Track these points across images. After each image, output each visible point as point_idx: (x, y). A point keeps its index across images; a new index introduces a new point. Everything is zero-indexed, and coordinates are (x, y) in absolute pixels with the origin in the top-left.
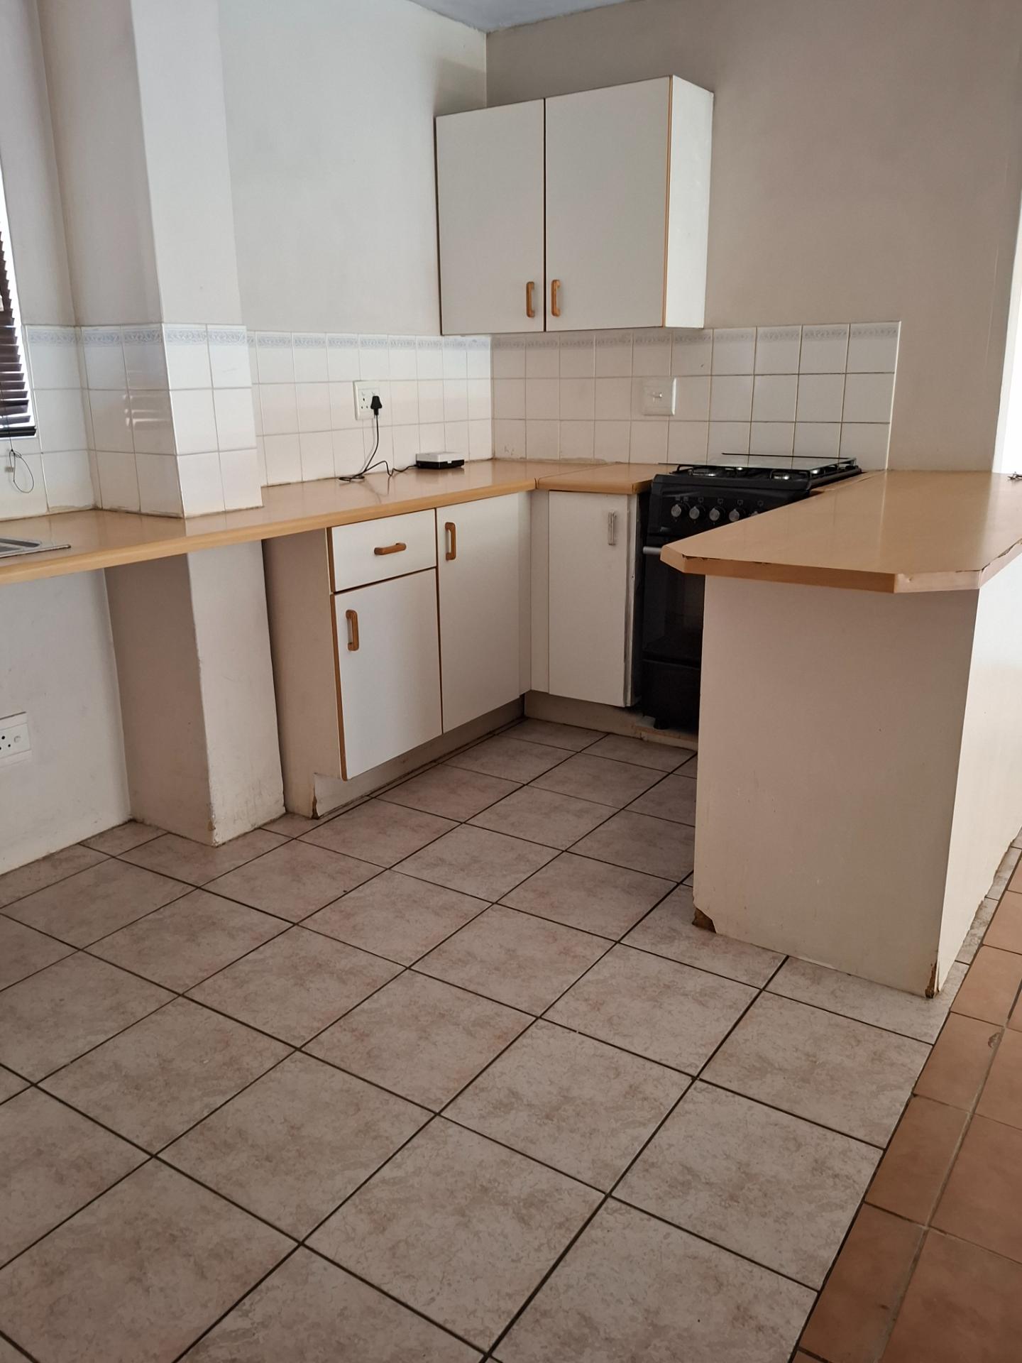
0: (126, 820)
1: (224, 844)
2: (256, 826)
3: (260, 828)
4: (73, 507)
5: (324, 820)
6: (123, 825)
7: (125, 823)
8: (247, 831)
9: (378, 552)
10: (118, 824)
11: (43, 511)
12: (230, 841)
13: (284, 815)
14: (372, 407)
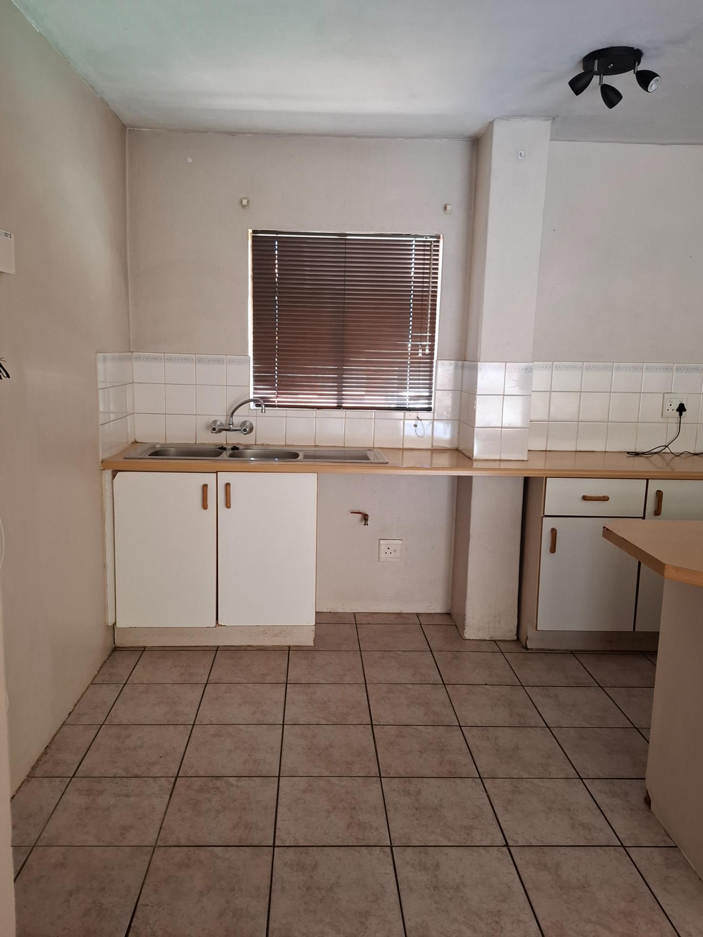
0: (446, 612)
1: (469, 640)
2: (493, 639)
3: (495, 641)
4: (445, 447)
5: (528, 651)
6: (443, 614)
7: (445, 614)
8: (487, 639)
9: (585, 498)
10: (441, 612)
11: (430, 447)
12: (473, 640)
13: (515, 640)
14: (677, 410)
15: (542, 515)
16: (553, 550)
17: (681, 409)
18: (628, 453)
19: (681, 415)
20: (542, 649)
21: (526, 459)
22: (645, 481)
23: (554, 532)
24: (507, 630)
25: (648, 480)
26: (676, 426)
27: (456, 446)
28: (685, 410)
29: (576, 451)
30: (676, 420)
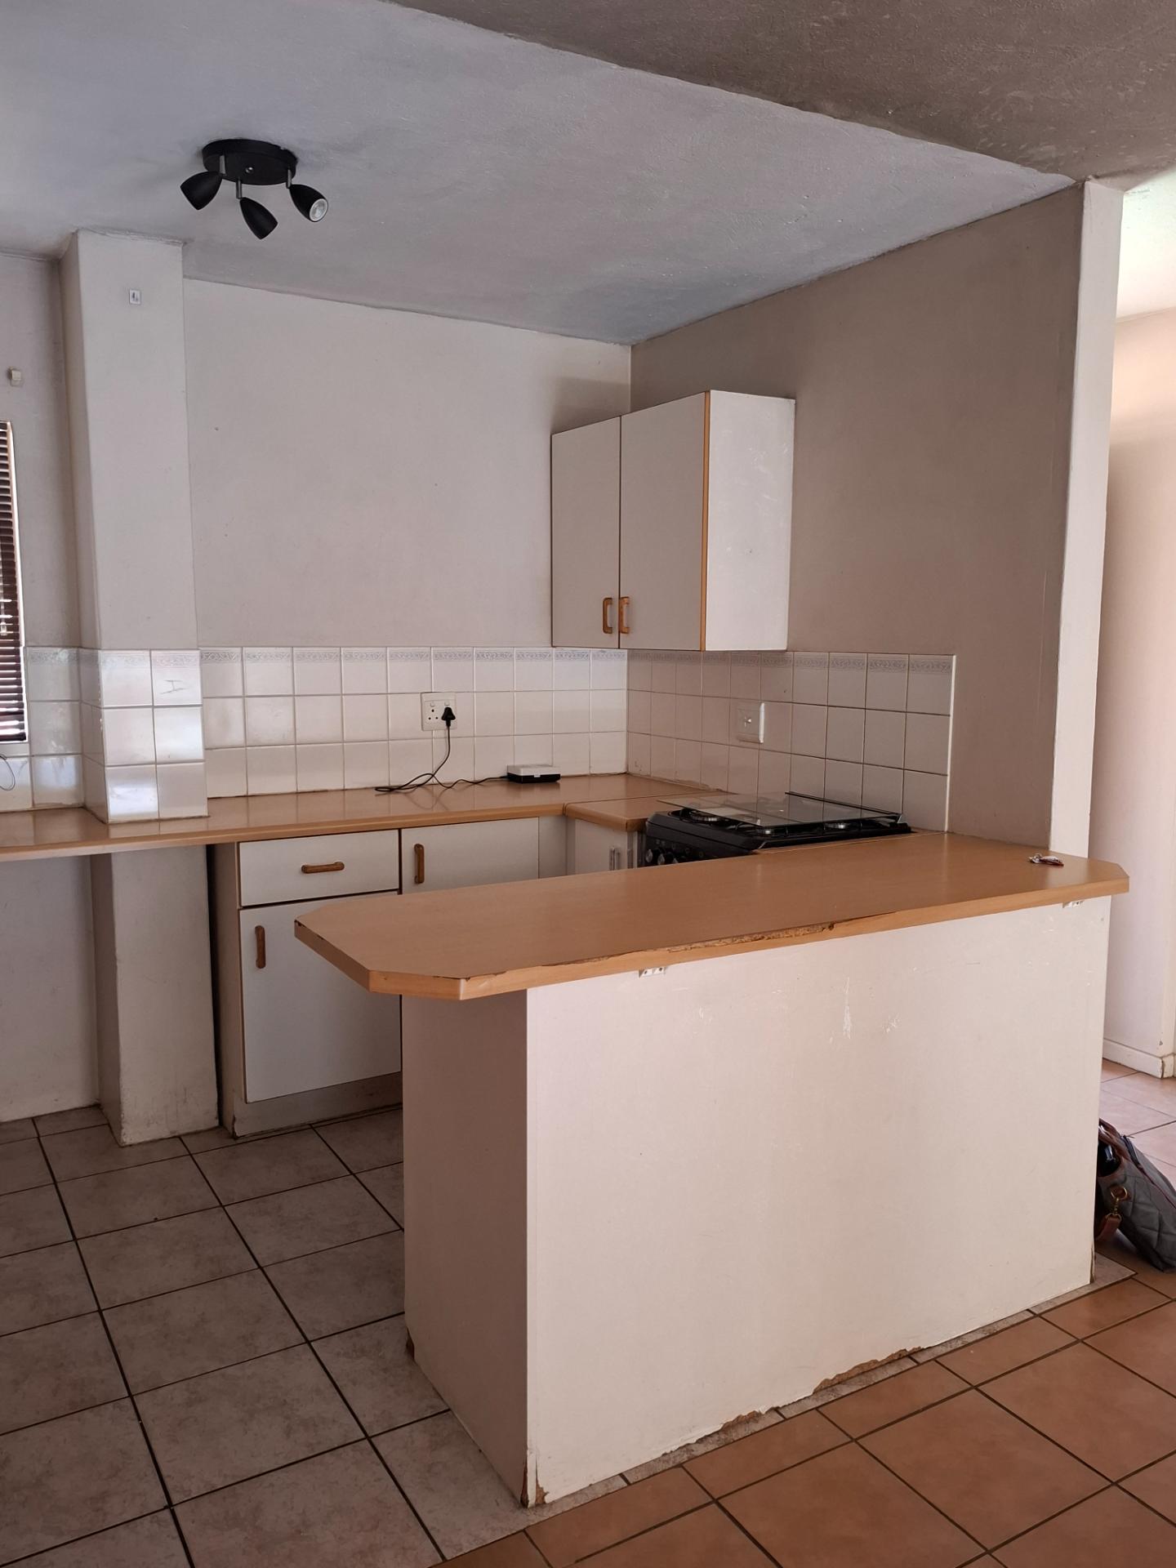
0: (92, 1104)
1: (131, 1145)
2: (177, 1134)
3: (179, 1137)
4: (61, 804)
5: (239, 1141)
6: (86, 1108)
7: (90, 1107)
8: (164, 1136)
9: (306, 870)
10: (81, 1105)
11: (29, 806)
12: (140, 1144)
13: (216, 1128)
14: (443, 718)
15: (238, 907)
16: (261, 962)
17: (448, 716)
18: (377, 789)
19: (448, 725)
20: (262, 1132)
21: (207, 814)
22: (397, 831)
23: (260, 932)
24: (200, 1112)
25: (400, 830)
26: (444, 742)
27: (83, 800)
28: (454, 718)
29: (297, 793)
30: (442, 733)
